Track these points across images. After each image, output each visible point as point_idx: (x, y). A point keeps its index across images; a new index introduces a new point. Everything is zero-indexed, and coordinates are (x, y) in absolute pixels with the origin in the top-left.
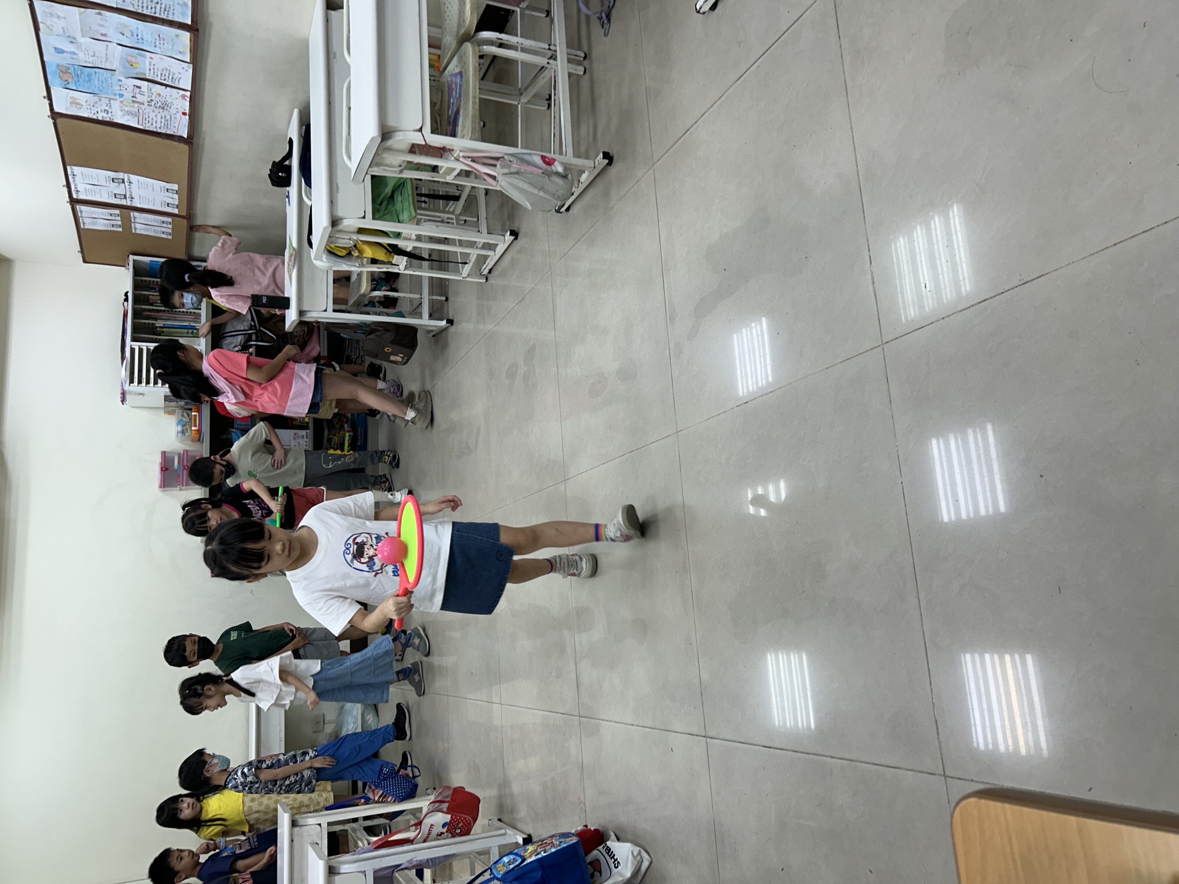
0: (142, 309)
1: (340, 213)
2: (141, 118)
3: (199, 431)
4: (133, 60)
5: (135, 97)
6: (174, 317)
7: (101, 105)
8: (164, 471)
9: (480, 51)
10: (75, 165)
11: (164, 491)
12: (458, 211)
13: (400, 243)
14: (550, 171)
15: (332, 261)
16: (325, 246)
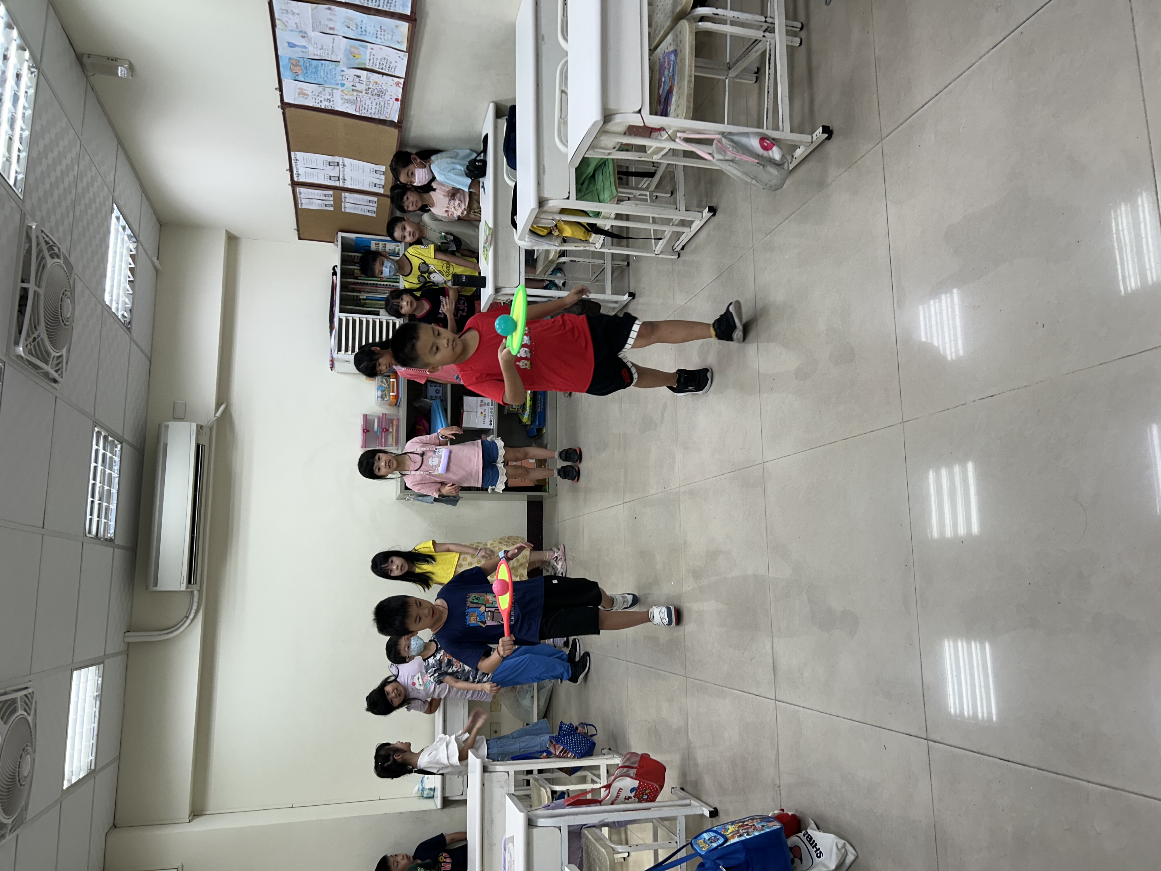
1: (546, 195)
2: (358, 105)
3: (397, 397)
4: (356, 51)
5: (355, 86)
6: (374, 290)
7: (325, 95)
8: (366, 432)
9: (696, 28)
10: (298, 151)
12: (652, 188)
13: (599, 222)
14: (766, 157)
15: (533, 241)
16: (529, 227)
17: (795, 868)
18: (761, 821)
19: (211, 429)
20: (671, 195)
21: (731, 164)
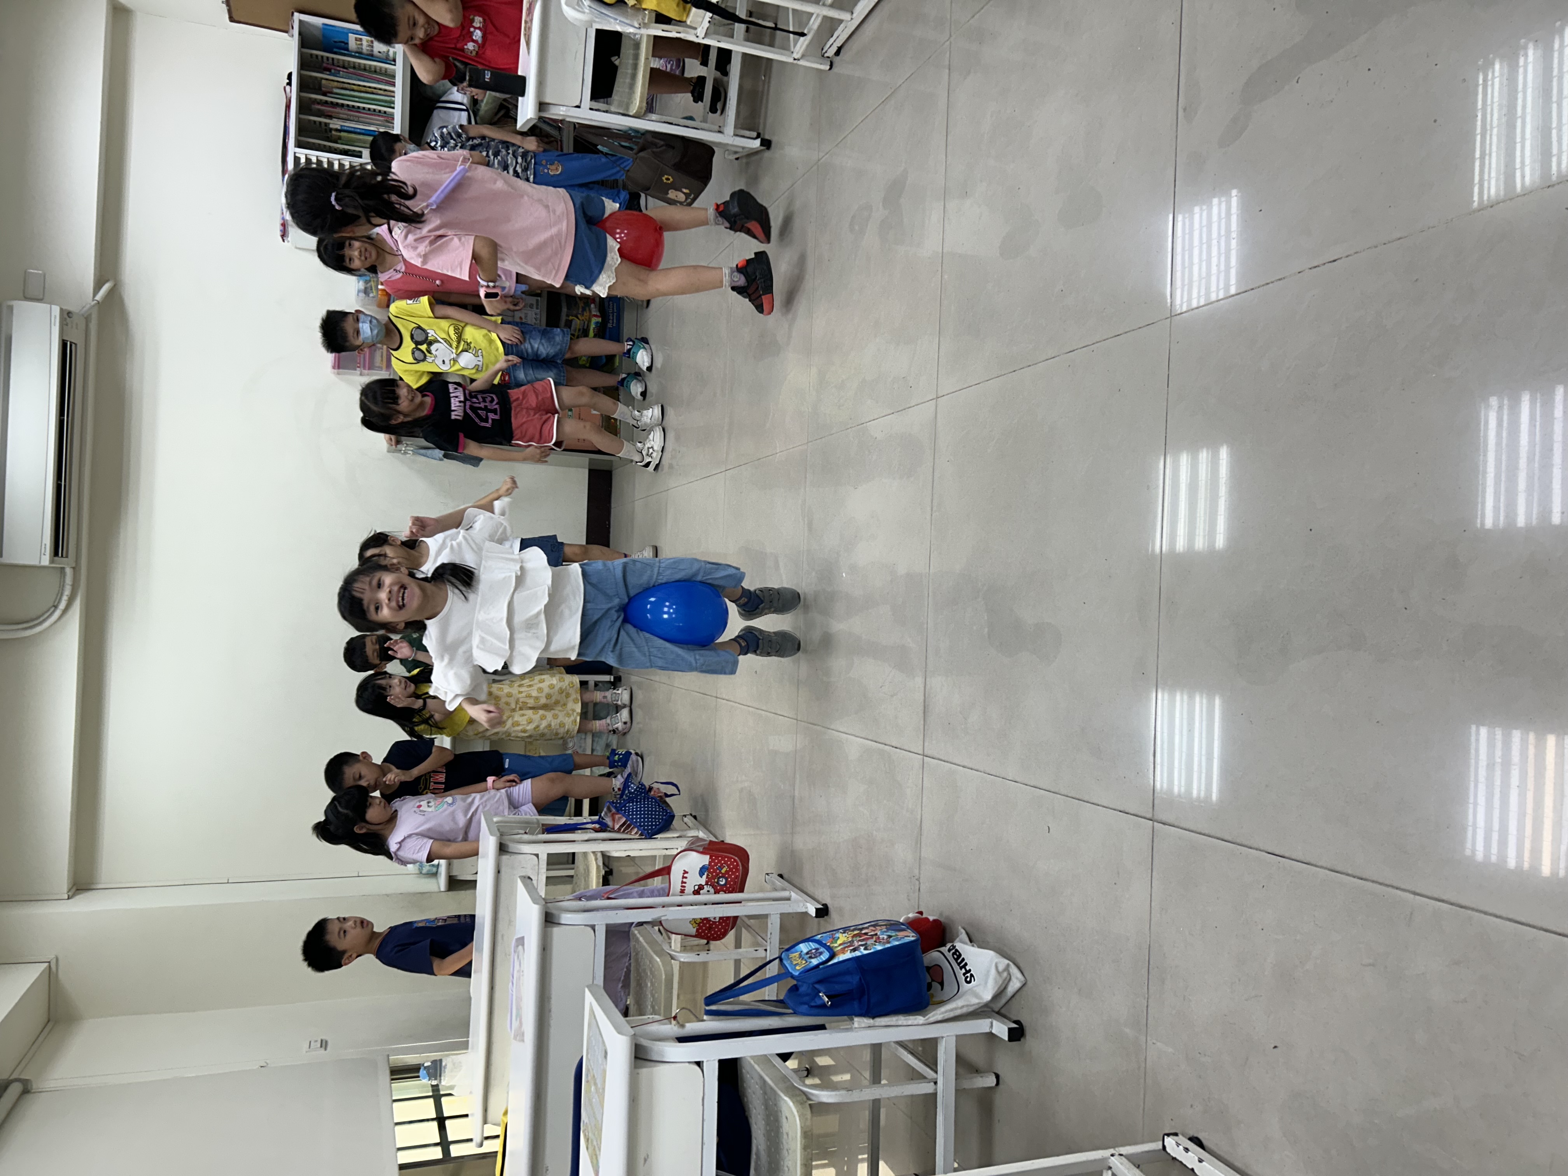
0: (310, 99)
6: (356, 116)
11: (338, 374)
17: (933, 996)
18: (888, 930)
19: (88, 319)
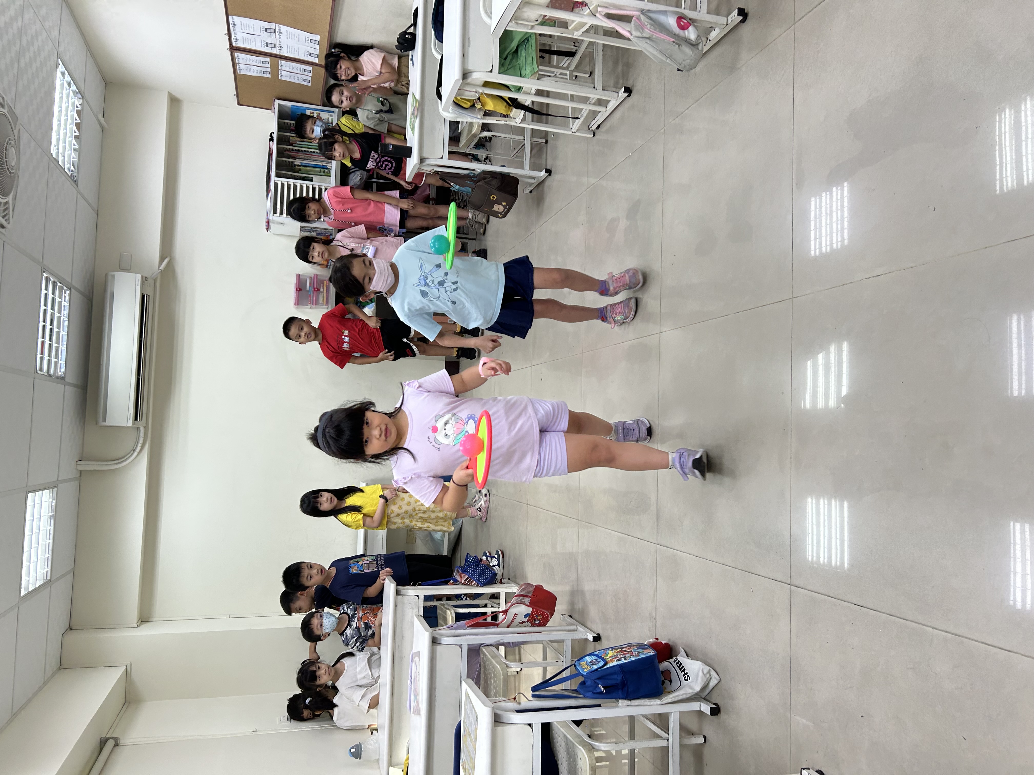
0: (283, 148)
1: (470, 67)
6: (309, 156)
8: (299, 290)
10: (235, 15)
11: (297, 308)
12: (572, 67)
13: (520, 97)
14: (682, 37)
15: (457, 113)
16: (453, 98)
17: (665, 688)
18: (638, 648)
19: (155, 280)
20: (590, 76)
21: (648, 41)
